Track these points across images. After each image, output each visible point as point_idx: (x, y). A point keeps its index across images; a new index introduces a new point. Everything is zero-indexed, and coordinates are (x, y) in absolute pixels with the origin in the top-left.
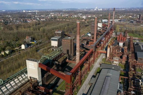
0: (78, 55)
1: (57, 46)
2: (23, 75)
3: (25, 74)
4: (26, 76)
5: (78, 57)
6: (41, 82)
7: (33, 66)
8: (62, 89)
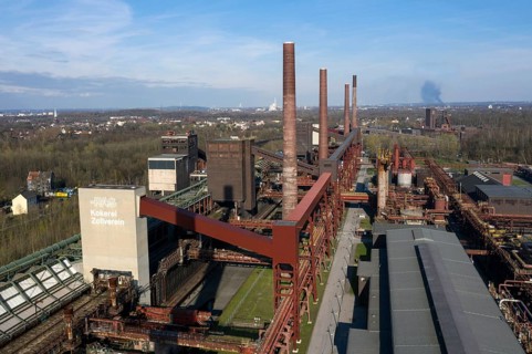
0: (293, 177)
1: (173, 189)
2: (57, 268)
3: (66, 261)
4: (73, 270)
5: (291, 187)
6: (148, 293)
7: (114, 214)
8: (242, 319)
